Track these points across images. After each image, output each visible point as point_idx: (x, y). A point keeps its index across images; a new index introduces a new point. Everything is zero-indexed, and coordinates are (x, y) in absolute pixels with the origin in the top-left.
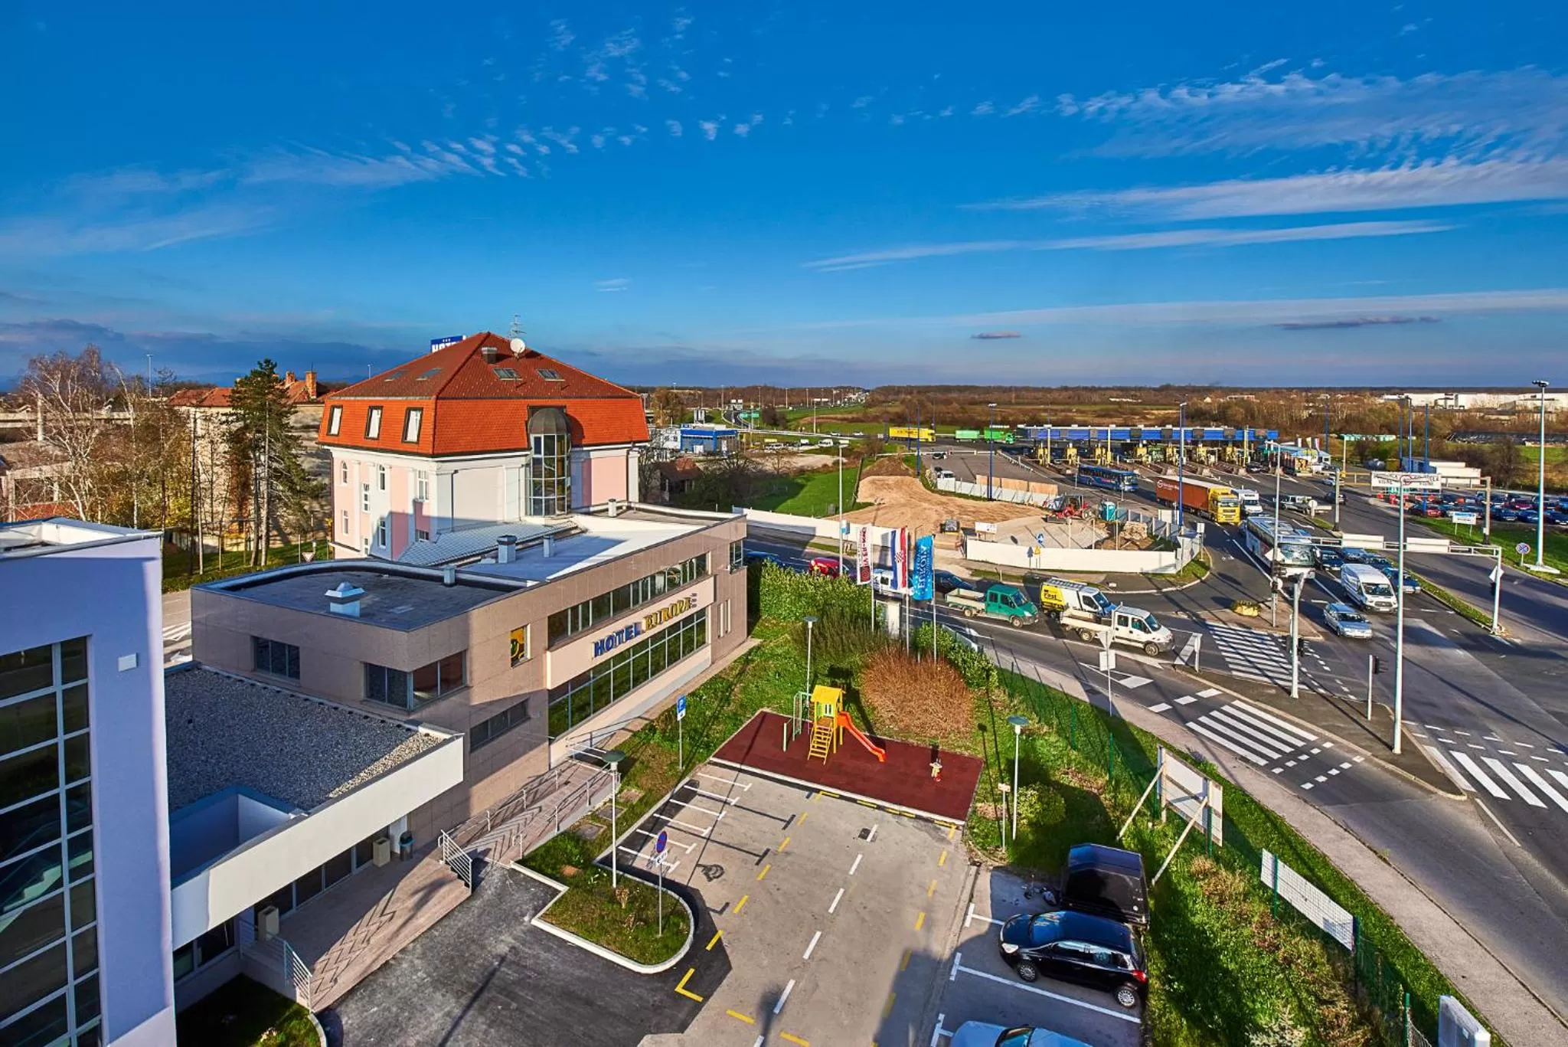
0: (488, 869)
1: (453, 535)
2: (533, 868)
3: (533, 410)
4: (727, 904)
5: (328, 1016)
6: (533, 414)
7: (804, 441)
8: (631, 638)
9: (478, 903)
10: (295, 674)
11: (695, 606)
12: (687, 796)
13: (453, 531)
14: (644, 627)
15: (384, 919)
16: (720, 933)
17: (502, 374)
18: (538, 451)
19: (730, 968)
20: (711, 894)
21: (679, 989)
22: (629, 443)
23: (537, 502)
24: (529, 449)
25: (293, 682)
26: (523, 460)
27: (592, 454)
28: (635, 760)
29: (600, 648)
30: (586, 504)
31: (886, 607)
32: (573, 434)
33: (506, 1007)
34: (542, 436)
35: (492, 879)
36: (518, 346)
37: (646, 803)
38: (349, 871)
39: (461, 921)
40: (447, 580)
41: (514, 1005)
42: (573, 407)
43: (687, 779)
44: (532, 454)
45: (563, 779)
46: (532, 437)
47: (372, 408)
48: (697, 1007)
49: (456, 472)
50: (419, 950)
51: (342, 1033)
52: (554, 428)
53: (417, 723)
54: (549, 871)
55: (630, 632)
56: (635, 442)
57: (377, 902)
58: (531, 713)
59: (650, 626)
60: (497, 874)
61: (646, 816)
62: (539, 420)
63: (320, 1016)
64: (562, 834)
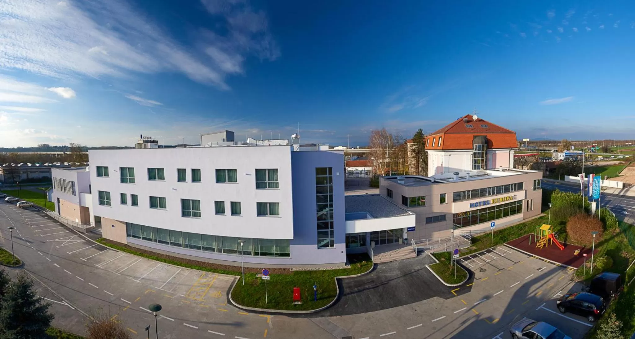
0: (424, 253)
1: (449, 174)
2: (434, 256)
3: (475, 137)
4: (481, 278)
5: (376, 265)
6: (475, 138)
7: (612, 157)
8: (485, 205)
9: (417, 258)
10: (392, 198)
11: (516, 199)
12: (489, 251)
13: (449, 172)
14: (492, 202)
15: (396, 253)
16: (473, 284)
17: (468, 126)
18: (476, 150)
19: (470, 291)
20: (478, 274)
21: (452, 291)
22: (509, 148)
23: (475, 166)
24: (473, 149)
25: (391, 199)
26: (472, 153)
27: (497, 152)
28: (480, 240)
29: (472, 205)
30: (494, 168)
31: (591, 204)
32: (488, 145)
33: (409, 278)
34: (477, 145)
35: (423, 255)
36: (475, 118)
37: (475, 251)
38: (393, 243)
39: (412, 260)
40: (432, 181)
41: (411, 279)
42: (490, 136)
43: (492, 248)
44: (474, 151)
45: (455, 240)
46: (474, 145)
47: (434, 138)
48: (454, 296)
49: (450, 155)
50: (399, 262)
51: (376, 268)
52: (481, 142)
53: (409, 211)
54: (437, 258)
55: (485, 203)
56: (512, 148)
57: (396, 249)
58: (447, 218)
59: (494, 202)
60: (425, 255)
61: (473, 254)
62: (477, 139)
63: (375, 264)
64: (447, 252)
